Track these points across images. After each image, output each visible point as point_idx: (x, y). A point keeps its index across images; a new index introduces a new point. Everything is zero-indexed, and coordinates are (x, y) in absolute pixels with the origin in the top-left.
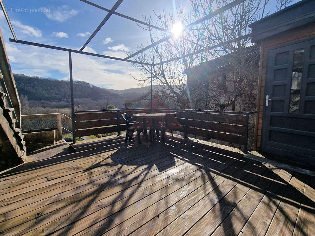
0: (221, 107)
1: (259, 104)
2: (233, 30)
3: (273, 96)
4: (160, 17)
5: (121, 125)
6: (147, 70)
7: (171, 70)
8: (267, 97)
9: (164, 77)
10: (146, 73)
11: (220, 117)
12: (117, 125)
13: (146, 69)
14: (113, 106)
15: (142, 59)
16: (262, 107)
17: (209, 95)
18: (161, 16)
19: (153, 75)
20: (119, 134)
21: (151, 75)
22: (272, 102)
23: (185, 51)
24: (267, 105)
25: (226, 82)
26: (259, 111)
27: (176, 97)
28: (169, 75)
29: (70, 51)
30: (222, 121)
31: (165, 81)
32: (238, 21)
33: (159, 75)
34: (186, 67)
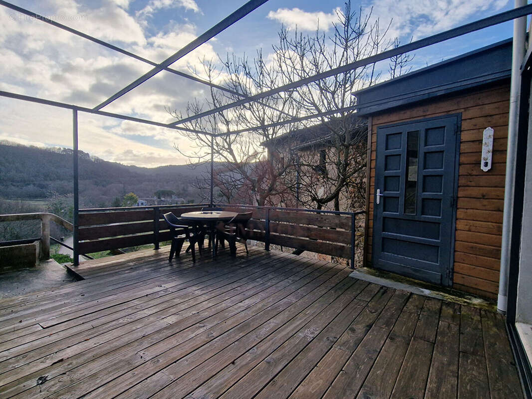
0: (318, 204)
1: (369, 201)
2: (333, 93)
3: (385, 191)
4: (227, 65)
5: (160, 232)
6: (204, 142)
7: (243, 143)
8: (378, 191)
9: (231, 152)
10: (202, 146)
11: (317, 219)
12: (153, 232)
13: (202, 140)
14: (135, 196)
15: (196, 124)
16: (372, 205)
17: (301, 184)
18: (230, 64)
19: (215, 149)
20: (157, 248)
21: (212, 151)
22: (384, 199)
23: (265, 116)
24: (378, 202)
25: (327, 164)
26: (369, 211)
27: (251, 186)
28: (239, 151)
29: (76, 109)
30: (321, 225)
31: (233, 159)
32: (340, 83)
33: (224, 150)
34: (267, 139)
